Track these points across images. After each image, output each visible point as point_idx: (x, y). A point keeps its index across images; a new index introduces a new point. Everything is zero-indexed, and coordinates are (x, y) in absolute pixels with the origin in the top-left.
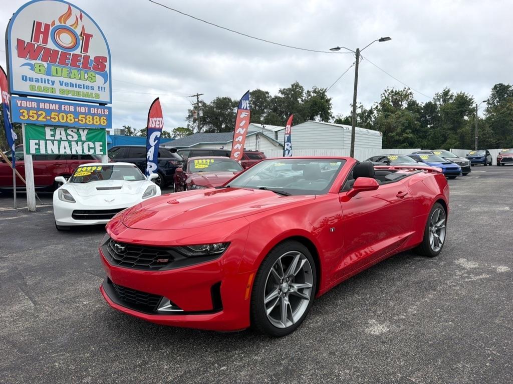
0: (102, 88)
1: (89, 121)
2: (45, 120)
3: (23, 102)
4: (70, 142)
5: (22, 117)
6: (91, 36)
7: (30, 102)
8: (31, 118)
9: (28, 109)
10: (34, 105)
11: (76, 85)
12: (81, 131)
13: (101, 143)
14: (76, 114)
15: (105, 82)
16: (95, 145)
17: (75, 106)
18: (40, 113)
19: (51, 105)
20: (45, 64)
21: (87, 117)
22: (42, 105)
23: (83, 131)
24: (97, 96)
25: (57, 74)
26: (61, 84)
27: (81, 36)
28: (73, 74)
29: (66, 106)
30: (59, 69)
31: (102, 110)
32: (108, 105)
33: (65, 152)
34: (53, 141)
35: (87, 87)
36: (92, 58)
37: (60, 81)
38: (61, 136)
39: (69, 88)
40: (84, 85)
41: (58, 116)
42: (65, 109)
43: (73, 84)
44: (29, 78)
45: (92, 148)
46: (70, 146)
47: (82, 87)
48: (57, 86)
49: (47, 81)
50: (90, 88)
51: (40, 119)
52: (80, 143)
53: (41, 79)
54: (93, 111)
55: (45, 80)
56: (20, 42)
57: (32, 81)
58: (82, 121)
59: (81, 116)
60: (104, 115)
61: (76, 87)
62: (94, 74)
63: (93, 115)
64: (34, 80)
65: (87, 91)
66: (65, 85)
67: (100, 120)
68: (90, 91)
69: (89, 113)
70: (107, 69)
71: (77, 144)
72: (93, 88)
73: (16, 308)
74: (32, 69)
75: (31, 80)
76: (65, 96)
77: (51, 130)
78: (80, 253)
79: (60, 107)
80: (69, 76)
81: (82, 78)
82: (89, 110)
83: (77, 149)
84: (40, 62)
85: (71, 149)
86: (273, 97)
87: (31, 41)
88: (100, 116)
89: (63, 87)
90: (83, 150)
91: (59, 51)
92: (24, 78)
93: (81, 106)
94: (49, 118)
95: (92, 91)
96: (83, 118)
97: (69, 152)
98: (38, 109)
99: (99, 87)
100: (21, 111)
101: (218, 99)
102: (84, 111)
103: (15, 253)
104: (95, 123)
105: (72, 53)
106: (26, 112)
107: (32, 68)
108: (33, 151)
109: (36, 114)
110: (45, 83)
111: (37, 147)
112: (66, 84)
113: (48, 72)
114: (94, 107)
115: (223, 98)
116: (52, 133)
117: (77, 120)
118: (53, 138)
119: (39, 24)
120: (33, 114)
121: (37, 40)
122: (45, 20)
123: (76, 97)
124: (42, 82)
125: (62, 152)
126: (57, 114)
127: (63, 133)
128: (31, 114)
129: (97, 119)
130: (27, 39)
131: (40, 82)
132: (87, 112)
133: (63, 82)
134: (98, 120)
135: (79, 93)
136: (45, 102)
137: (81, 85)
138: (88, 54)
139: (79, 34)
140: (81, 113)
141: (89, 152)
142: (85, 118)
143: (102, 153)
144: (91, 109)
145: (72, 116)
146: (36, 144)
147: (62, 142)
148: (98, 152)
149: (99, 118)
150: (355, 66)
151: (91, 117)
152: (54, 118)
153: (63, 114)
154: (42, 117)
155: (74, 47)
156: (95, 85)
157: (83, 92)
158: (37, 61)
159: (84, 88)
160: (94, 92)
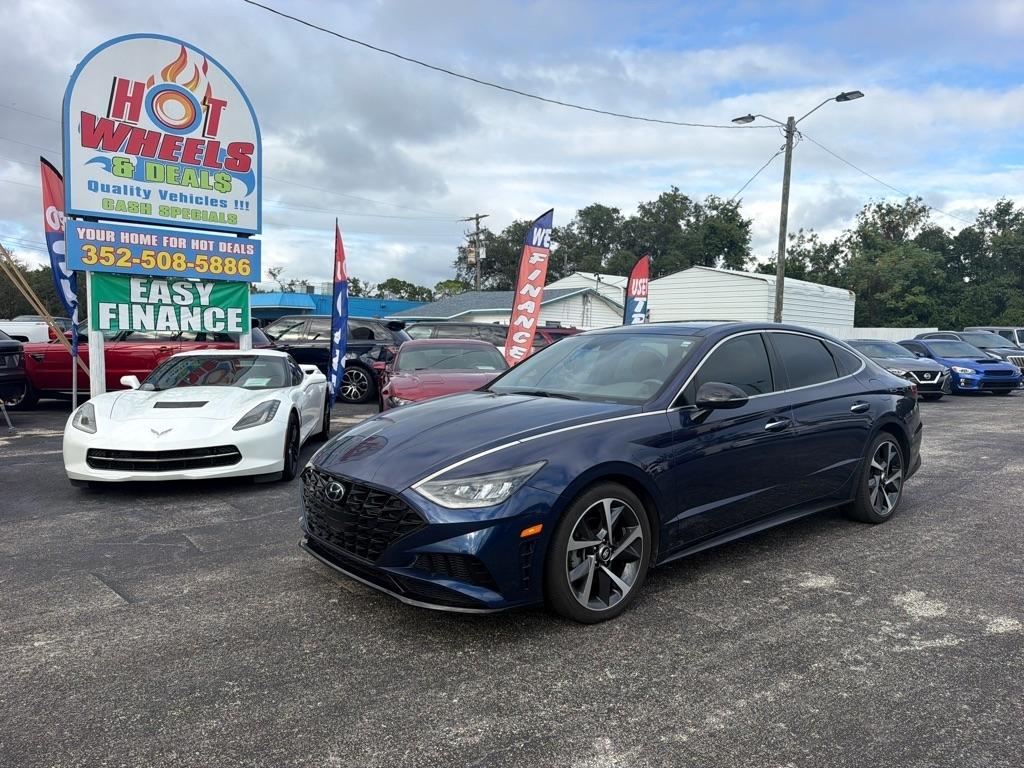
0: (242, 202)
1: (216, 268)
2: (129, 264)
3: (88, 231)
4: (178, 308)
5: (85, 260)
6: (224, 104)
7: (103, 232)
8: (103, 262)
9: (98, 244)
10: (111, 236)
11: (191, 197)
12: (200, 288)
13: (239, 311)
14: (191, 254)
15: (249, 193)
16: (226, 314)
17: (189, 237)
18: (120, 251)
19: (142, 236)
20: (133, 159)
21: (212, 260)
22: (124, 237)
23: (204, 286)
25: (155, 177)
26: (163, 197)
27: (204, 104)
28: (186, 177)
29: (171, 239)
30: (160, 168)
31: (243, 246)
32: (255, 237)
33: (168, 327)
34: (144, 306)
35: (214, 202)
36: (224, 146)
37: (160, 191)
38: (160, 297)
39: (178, 204)
40: (207, 198)
41: (155, 257)
42: (168, 243)
43: (186, 197)
44: (103, 185)
45: (221, 320)
46: (178, 315)
47: (204, 201)
48: (155, 201)
49: (135, 191)
50: (219, 203)
51: (121, 263)
52: (197, 310)
53: (125, 187)
54: (223, 247)
55: (132, 190)
56: (87, 118)
57: (108, 191)
58: (202, 267)
59: (199, 257)
60: (246, 256)
61: (191, 202)
62: (227, 177)
63: (224, 256)
64: (111, 189)
65: (214, 209)
66: (171, 199)
67: (237, 266)
68: (218, 209)
69: (216, 252)
70: (254, 166)
71: (192, 313)
72: (224, 204)
74: (108, 169)
75: (106, 188)
76: (170, 218)
77: (142, 285)
79: (160, 241)
80: (179, 181)
81: (204, 185)
82: (216, 246)
83: (192, 322)
84: (123, 154)
85: (179, 321)
86: (628, 219)
87: (108, 116)
88: (238, 257)
89: (167, 202)
90: (202, 322)
91: (160, 134)
92: (93, 186)
93: (200, 238)
94: (138, 261)
95: (223, 210)
96: (204, 262)
98: (117, 244)
99: (236, 202)
100: (85, 248)
101: (517, 225)
102: (206, 249)
104: (226, 271)
105: (185, 137)
106: (94, 249)
107: (109, 166)
108: (105, 324)
109: (114, 253)
110: (132, 194)
111: (113, 316)
112: (173, 197)
113: (139, 174)
114: (226, 240)
116: (144, 290)
117: (192, 265)
118: (145, 300)
119: (124, 83)
120: (107, 254)
121: (119, 113)
122: (135, 76)
123: (191, 221)
124: (126, 193)
125: (161, 330)
126: (153, 253)
127: (165, 290)
128: (103, 254)
129: (230, 263)
130: (100, 112)
131: (122, 192)
132: (211, 249)
133: (166, 192)
134: (233, 266)
135: (196, 214)
136: (130, 231)
137: (201, 199)
138: (217, 139)
139: (199, 98)
140: (199, 252)
141: (215, 327)
142: (208, 262)
143: (240, 330)
144: (221, 244)
145: (183, 257)
146: (111, 311)
147: (162, 308)
148: (232, 328)
149: (234, 262)
150: (784, 154)
151: (220, 260)
152: (148, 262)
153: (164, 253)
154: (125, 259)
155: (190, 126)
156: (229, 198)
157: (205, 212)
158: (118, 154)
159: (207, 204)
160: (226, 211)
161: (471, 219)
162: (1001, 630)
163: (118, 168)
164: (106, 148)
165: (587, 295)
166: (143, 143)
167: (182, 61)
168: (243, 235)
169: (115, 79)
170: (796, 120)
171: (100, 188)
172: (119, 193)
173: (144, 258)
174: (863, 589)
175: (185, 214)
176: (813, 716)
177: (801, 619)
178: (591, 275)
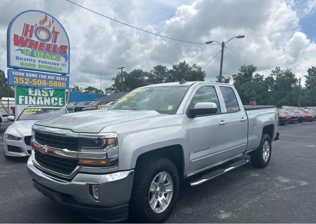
0: (64, 64)
2: (28, 83)
3: (16, 72)
4: (43, 97)
5: (15, 82)
6: (59, 33)
7: (20, 73)
8: (20, 82)
9: (19, 77)
10: (23, 74)
11: (48, 62)
12: (50, 91)
13: (62, 98)
14: (48, 80)
15: (66, 61)
16: (58, 99)
17: (47, 75)
18: (26, 79)
19: (33, 74)
20: (30, 50)
21: (55, 82)
22: (27, 75)
25: (37, 56)
26: (39, 62)
27: (52, 33)
28: (47, 56)
29: (42, 75)
30: (38, 53)
31: (64, 78)
32: (67, 75)
33: (40, 104)
34: (33, 97)
36: (58, 46)
37: (39, 60)
38: (38, 94)
39: (44, 64)
41: (37, 81)
42: (41, 77)
43: (46, 62)
44: (20, 58)
45: (56, 101)
46: (43, 99)
47: (52, 64)
48: (37, 63)
49: (31, 60)
50: (57, 64)
51: (26, 83)
52: (49, 98)
53: (28, 59)
55: (30, 59)
56: (16, 36)
57: (22, 60)
58: (51, 84)
59: (50, 81)
60: (65, 81)
61: (48, 64)
62: (59, 56)
63: (58, 81)
64: (23, 59)
66: (42, 63)
68: (56, 66)
69: (55, 80)
70: (67, 53)
71: (47, 99)
72: (58, 65)
74: (22, 53)
75: (21, 59)
76: (41, 69)
77: (32, 90)
79: (38, 76)
80: (44, 57)
81: (52, 59)
82: (55, 78)
83: (47, 102)
84: (27, 48)
85: (43, 101)
86: (169, 70)
87: (22, 36)
88: (62, 81)
89: (41, 64)
91: (39, 42)
92: (17, 58)
93: (51, 75)
94: (31, 82)
97: (42, 103)
98: (25, 77)
99: (62, 64)
100: (15, 78)
101: (135, 71)
102: (52, 79)
104: (59, 86)
105: (46, 43)
106: (17, 78)
107: (23, 52)
108: (20, 103)
109: (24, 80)
110: (30, 61)
111: (23, 100)
112: (42, 62)
113: (32, 55)
114: (58, 76)
115: (138, 70)
117: (48, 84)
118: (33, 95)
119: (28, 26)
120: (22, 80)
121: (26, 35)
122: (31, 23)
123: (48, 70)
124: (28, 61)
125: (38, 103)
127: (39, 92)
128: (20, 80)
129: (60, 83)
130: (20, 34)
131: (27, 60)
132: (54, 79)
133: (40, 61)
135: (50, 68)
136: (29, 73)
138: (56, 44)
139: (51, 31)
140: (50, 80)
141: (55, 103)
142: (53, 83)
144: (57, 77)
145: (45, 81)
146: (22, 98)
147: (38, 97)
148: (60, 104)
149: (61, 83)
150: (221, 53)
151: (57, 82)
152: (34, 83)
153: (40, 80)
154: (27, 81)
155: (48, 40)
156: (60, 63)
157: (52, 67)
158: (25, 48)
159: (53, 64)
160: (59, 67)
161: (120, 68)
162: (304, 184)
163: (25, 53)
164: (22, 46)
166: (33, 45)
167: (46, 19)
168: (64, 74)
169: (25, 24)
170: (225, 43)
171: (20, 59)
172: (26, 60)
173: (33, 81)
175: (46, 67)
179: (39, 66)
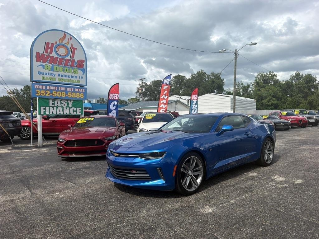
0: (81, 77)
2: (49, 95)
3: (38, 86)
4: (63, 108)
5: (37, 94)
6: (76, 49)
7: (42, 86)
8: (42, 95)
9: (41, 90)
10: (44, 87)
11: (67, 76)
12: (69, 102)
13: (80, 108)
14: (67, 92)
15: (83, 74)
16: (77, 109)
17: (66, 87)
18: (47, 92)
19: (53, 87)
20: (51, 65)
22: (48, 88)
23: (70, 101)
24: (79, 82)
25: (57, 70)
26: (59, 76)
27: (71, 49)
28: (65, 70)
30: (58, 68)
31: (81, 89)
32: (85, 87)
33: (60, 113)
34: (53, 107)
36: (76, 61)
38: (58, 105)
39: (63, 78)
40: (71, 76)
41: (57, 93)
42: (60, 89)
43: (65, 76)
45: (75, 111)
46: (63, 110)
48: (57, 77)
49: (51, 74)
52: (68, 108)
53: (48, 73)
54: (76, 90)
55: (50, 74)
56: (38, 54)
58: (70, 96)
59: (69, 93)
60: (82, 92)
61: (67, 77)
62: (77, 70)
63: (76, 92)
64: (44, 74)
66: (61, 76)
67: (80, 95)
68: (74, 79)
69: (74, 91)
70: (85, 66)
71: (67, 109)
72: (76, 77)
73: (22, 195)
75: (43, 74)
76: (61, 82)
77: (53, 101)
78: (61, 169)
79: (58, 88)
80: (63, 71)
81: (71, 72)
83: (67, 112)
85: (63, 112)
86: (188, 79)
87: (44, 53)
88: (80, 93)
89: (60, 77)
90: (70, 112)
91: (58, 58)
92: (39, 73)
93: (69, 87)
94: (52, 94)
96: (70, 94)
97: (62, 113)
99: (80, 77)
100: (37, 91)
101: (155, 81)
102: (71, 90)
103: (27, 168)
104: (77, 97)
105: (65, 58)
106: (39, 91)
107: (44, 67)
108: (42, 113)
109: (45, 92)
110: (50, 75)
111: (45, 110)
113: (52, 70)
114: (77, 88)
115: (157, 80)
116: (53, 103)
117: (67, 95)
118: (53, 106)
119: (48, 43)
121: (47, 52)
122: (51, 41)
123: (67, 82)
124: (48, 75)
125: (58, 113)
127: (59, 102)
128: (42, 93)
129: (78, 95)
130: (41, 52)
133: (60, 74)
135: (68, 80)
136: (50, 86)
138: (74, 59)
139: (69, 48)
140: (69, 91)
141: (73, 113)
142: (72, 94)
143: (81, 114)
144: (75, 89)
145: (65, 93)
146: (44, 109)
147: (58, 108)
148: (79, 114)
150: (234, 60)
151: (75, 94)
152: (55, 95)
153: (59, 92)
154: (48, 94)
155: (67, 55)
156: (77, 75)
157: (71, 80)
158: (47, 64)
159: (71, 77)
160: (77, 79)
161: (140, 80)
162: (298, 183)
163: (46, 68)
164: (43, 62)
165: (177, 102)
166: (53, 60)
167: (64, 37)
168: (81, 86)
169: (46, 42)
170: (237, 50)
171: (41, 73)
172: (47, 75)
174: (264, 176)
175: (65, 80)
176: (255, 200)
177: (249, 182)
178: (178, 96)
179: (59, 79)
